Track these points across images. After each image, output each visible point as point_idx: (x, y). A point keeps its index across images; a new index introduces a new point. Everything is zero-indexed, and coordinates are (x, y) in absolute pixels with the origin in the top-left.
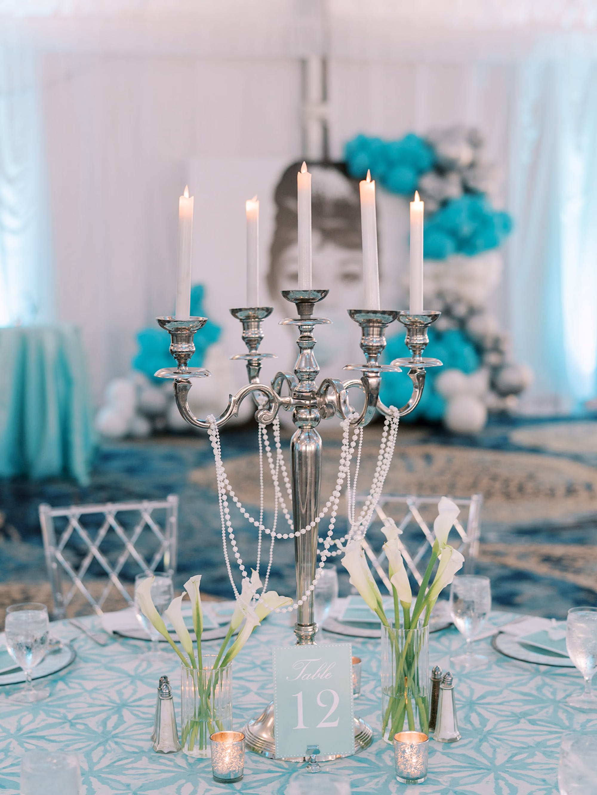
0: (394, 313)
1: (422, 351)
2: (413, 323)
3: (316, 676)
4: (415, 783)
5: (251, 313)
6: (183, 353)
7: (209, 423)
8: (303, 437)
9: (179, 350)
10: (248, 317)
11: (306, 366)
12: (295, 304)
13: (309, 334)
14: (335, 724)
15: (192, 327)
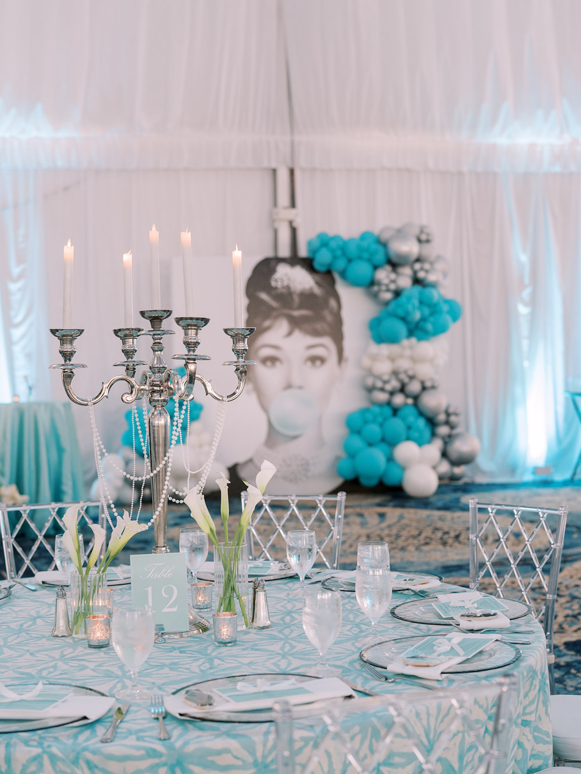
0: (205, 320)
1: (244, 355)
2: (237, 335)
3: (161, 575)
4: (226, 646)
5: (127, 332)
6: (68, 352)
7: (87, 401)
8: (156, 413)
9: (65, 350)
10: (126, 336)
11: (157, 364)
12: (149, 321)
13: (159, 341)
14: (175, 609)
15: (74, 334)
